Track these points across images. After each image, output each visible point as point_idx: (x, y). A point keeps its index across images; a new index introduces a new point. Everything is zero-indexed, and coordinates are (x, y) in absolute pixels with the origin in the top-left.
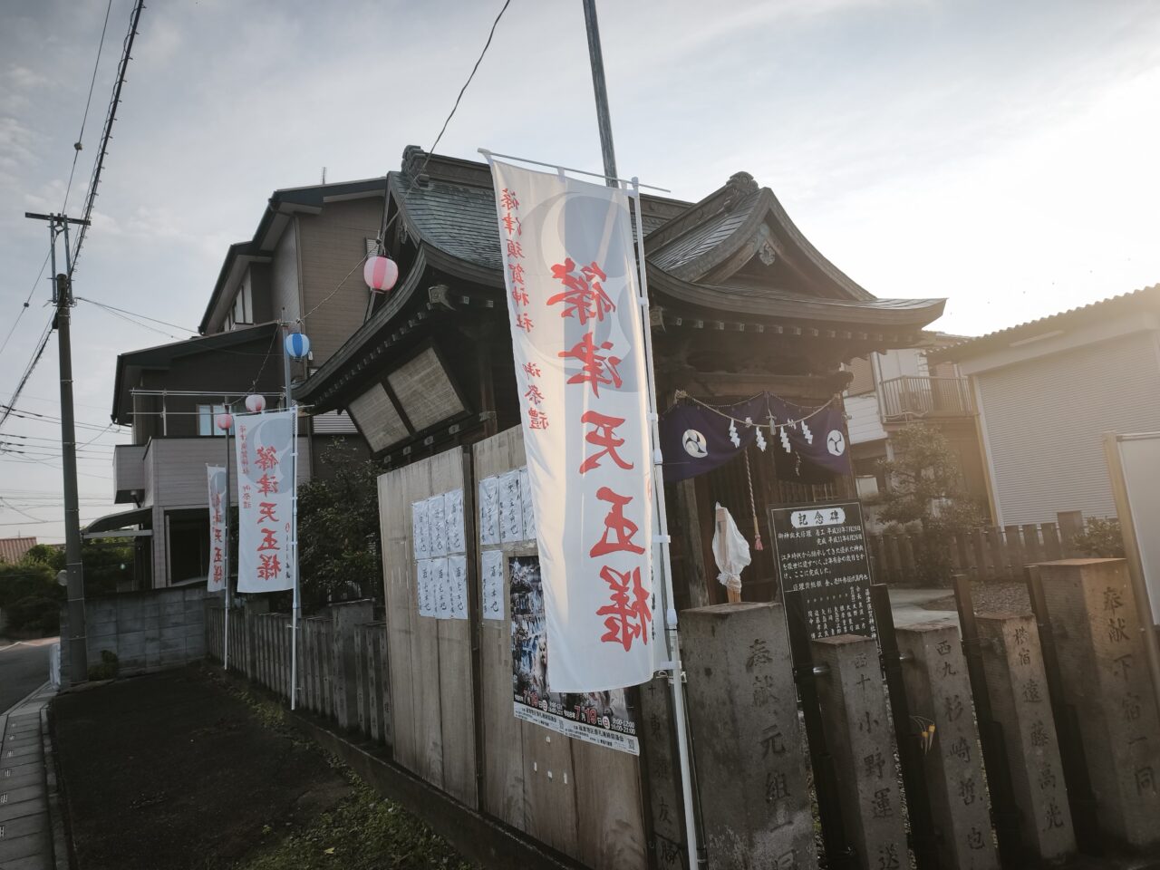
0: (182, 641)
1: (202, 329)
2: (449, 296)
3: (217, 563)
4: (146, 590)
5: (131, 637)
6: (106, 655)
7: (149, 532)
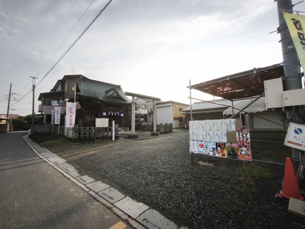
0: (47, 130)
1: (53, 88)
2: (79, 97)
3: (52, 121)
4: (42, 123)
6: (37, 131)
7: (43, 117)
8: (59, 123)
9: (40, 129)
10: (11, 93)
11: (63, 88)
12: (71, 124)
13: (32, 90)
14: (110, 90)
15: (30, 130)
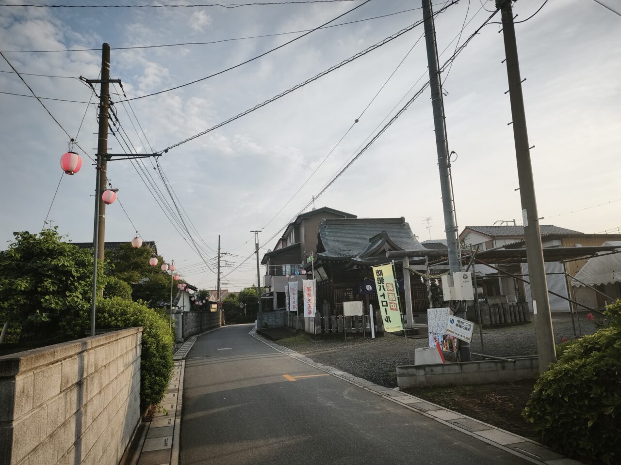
0: (280, 322)
1: (282, 237)
4: (272, 310)
5: (270, 320)
6: (266, 323)
7: (272, 297)
8: (296, 309)
9: (271, 320)
10: (221, 252)
11: (298, 237)
12: (310, 312)
13: (255, 252)
14: (375, 236)
15: (256, 321)
